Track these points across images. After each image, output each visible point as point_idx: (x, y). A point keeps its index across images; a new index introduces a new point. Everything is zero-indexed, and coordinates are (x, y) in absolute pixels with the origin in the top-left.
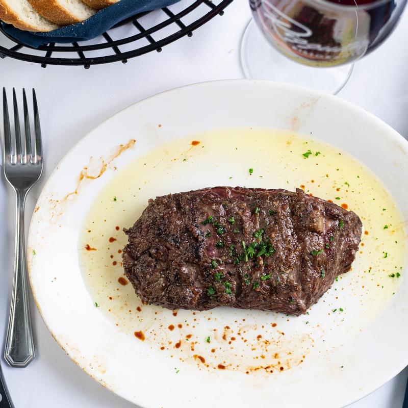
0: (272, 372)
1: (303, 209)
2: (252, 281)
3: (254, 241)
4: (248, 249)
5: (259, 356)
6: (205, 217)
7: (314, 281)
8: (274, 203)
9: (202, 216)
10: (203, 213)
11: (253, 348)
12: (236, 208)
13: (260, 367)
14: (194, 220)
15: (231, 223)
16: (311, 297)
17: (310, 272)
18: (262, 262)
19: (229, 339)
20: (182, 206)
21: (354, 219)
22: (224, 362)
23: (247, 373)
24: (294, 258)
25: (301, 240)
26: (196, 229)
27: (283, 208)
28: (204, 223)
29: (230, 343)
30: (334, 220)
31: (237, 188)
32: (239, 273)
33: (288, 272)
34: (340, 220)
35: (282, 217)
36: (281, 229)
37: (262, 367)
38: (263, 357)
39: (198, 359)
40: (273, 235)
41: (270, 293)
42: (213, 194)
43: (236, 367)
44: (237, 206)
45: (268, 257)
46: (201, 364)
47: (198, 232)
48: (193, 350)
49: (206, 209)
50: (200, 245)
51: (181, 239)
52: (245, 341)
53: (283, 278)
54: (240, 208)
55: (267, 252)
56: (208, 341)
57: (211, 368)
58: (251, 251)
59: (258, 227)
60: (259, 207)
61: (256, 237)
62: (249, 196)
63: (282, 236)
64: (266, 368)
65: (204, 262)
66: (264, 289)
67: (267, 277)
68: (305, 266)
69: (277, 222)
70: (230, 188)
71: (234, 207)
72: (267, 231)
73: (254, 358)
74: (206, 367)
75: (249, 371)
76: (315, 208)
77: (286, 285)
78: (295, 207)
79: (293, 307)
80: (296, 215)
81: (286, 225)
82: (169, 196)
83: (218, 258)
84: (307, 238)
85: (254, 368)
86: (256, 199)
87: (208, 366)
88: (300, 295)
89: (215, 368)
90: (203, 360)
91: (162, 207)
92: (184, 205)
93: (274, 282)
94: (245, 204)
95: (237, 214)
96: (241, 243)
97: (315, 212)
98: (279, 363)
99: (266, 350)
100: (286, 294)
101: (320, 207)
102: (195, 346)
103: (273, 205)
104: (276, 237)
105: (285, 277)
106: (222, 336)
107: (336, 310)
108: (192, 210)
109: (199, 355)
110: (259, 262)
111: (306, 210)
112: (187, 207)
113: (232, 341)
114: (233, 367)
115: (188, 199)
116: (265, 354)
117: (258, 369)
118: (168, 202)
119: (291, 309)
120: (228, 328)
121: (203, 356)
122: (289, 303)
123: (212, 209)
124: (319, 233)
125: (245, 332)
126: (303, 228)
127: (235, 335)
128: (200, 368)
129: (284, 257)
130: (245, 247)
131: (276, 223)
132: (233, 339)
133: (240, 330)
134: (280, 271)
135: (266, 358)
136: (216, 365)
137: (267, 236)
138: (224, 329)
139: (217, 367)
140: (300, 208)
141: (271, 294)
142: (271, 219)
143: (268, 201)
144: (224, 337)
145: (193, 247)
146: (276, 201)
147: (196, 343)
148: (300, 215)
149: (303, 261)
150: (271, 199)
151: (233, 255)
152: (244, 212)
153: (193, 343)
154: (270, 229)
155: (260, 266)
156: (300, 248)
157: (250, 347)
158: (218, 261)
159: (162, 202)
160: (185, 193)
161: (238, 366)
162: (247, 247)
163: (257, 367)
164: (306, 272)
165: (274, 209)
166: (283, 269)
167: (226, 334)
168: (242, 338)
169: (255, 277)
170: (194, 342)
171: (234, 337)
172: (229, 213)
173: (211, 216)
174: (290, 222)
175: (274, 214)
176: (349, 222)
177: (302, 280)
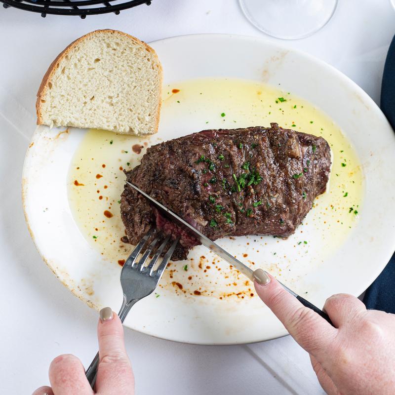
0: (243, 297)
1: (280, 139)
2: (246, 209)
3: (243, 173)
4: (240, 180)
5: (231, 283)
6: (197, 157)
7: (299, 203)
8: (255, 137)
9: (195, 157)
10: (195, 154)
11: (227, 276)
12: (224, 145)
13: (232, 293)
14: (188, 162)
15: (221, 159)
16: (298, 218)
17: (295, 194)
18: (252, 190)
19: (204, 268)
20: (175, 150)
21: (324, 144)
22: (200, 289)
23: (221, 298)
24: (279, 185)
25: (282, 167)
26: (190, 168)
27: (263, 140)
28: (197, 163)
29: (205, 271)
30: (308, 146)
31: (220, 130)
32: (233, 203)
33: (276, 196)
34: (312, 145)
35: (264, 148)
36: (264, 159)
37: (234, 293)
38: (235, 284)
39: (176, 285)
40: (258, 165)
41: (263, 217)
42: (201, 136)
43: (210, 294)
44: (225, 144)
45: (257, 185)
46: (179, 290)
47: (193, 171)
48: (171, 277)
49: (197, 149)
50: (196, 183)
51: (178, 180)
52: (219, 269)
53: (273, 203)
54: (227, 145)
55: (256, 181)
56: (186, 270)
57: (188, 294)
58: (242, 181)
59: (244, 160)
60: (243, 142)
61: (244, 169)
62: (231, 135)
63: (266, 165)
64: (237, 295)
65: (203, 197)
66: (257, 215)
67: (258, 203)
68: (290, 190)
69: (260, 153)
70: (215, 130)
71: (221, 145)
72: (252, 163)
73: (227, 285)
74: (183, 293)
75: (223, 297)
76: (290, 137)
77: (276, 208)
78: (273, 139)
79: (284, 228)
80: (275, 146)
81: (268, 155)
82: (163, 144)
83: (214, 193)
84: (288, 165)
85: (227, 294)
86: (238, 136)
87: (185, 292)
88: (288, 217)
89: (191, 294)
90: (180, 286)
91: (156, 154)
92: (177, 149)
93: (265, 207)
94: (231, 141)
95: (225, 150)
96: (233, 176)
97: (291, 140)
98: (250, 290)
99: (238, 278)
100: (277, 216)
101: (294, 136)
102: (174, 274)
103: (254, 139)
104: (261, 166)
105: (274, 201)
106: (198, 264)
107: (300, 243)
108: (184, 152)
109: (177, 282)
110: (250, 191)
111: (283, 139)
112: (180, 150)
113: (207, 270)
114: (207, 293)
115: (180, 144)
116: (237, 282)
117: (231, 295)
118: (162, 149)
119: (282, 230)
120: (203, 257)
121: (181, 283)
122: (280, 225)
123: (202, 149)
124: (298, 158)
125: (219, 261)
126: (283, 156)
127: (210, 264)
128: (178, 293)
129: (270, 184)
130: (236, 179)
131: (259, 155)
132: (208, 267)
133: (214, 260)
134: (269, 196)
135: (237, 285)
136: (192, 291)
137: (253, 167)
138: (200, 259)
139: (193, 293)
140: (277, 139)
141: (264, 219)
142: (255, 152)
143: (250, 136)
144: (200, 266)
145: (190, 185)
146: (256, 135)
147: (175, 271)
148: (278, 145)
149: (288, 185)
150: (251, 134)
151: (226, 188)
152: (231, 148)
153: (171, 271)
154: (254, 160)
155: (252, 193)
156: (283, 173)
157: (224, 275)
158: (214, 196)
159: (156, 150)
160: (177, 139)
161: (212, 292)
162: (238, 179)
163: (230, 294)
164: (290, 195)
165: (255, 142)
166: (271, 195)
167: (202, 263)
168: (217, 267)
169: (248, 205)
170: (173, 270)
171: (209, 265)
172: (217, 150)
173: (203, 156)
174: (271, 152)
175: (256, 147)
176: (320, 146)
177: (288, 203)
